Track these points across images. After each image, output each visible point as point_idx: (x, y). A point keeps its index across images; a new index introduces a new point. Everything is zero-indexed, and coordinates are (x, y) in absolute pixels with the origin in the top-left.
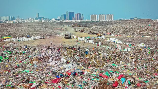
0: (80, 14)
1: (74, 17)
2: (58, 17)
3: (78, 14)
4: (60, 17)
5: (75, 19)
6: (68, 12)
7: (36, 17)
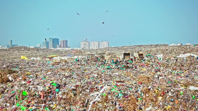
0: (66, 41)
1: (58, 45)
2: (38, 45)
3: (64, 41)
4: (41, 45)
5: (60, 47)
6: (51, 38)
7: (8, 45)
